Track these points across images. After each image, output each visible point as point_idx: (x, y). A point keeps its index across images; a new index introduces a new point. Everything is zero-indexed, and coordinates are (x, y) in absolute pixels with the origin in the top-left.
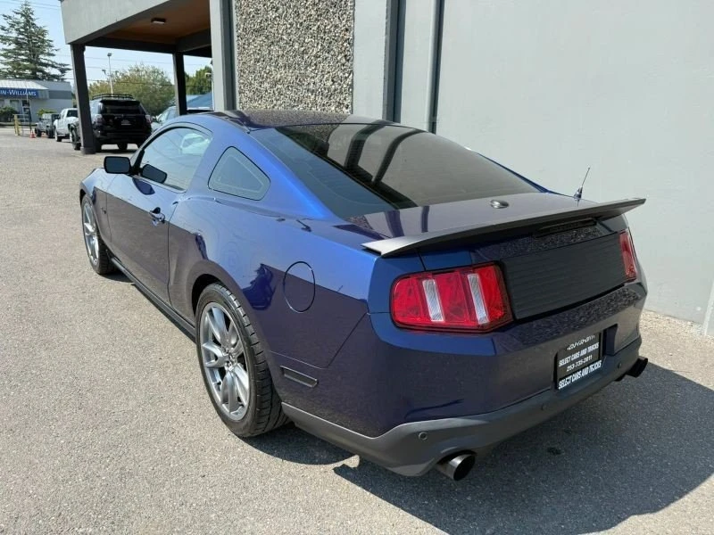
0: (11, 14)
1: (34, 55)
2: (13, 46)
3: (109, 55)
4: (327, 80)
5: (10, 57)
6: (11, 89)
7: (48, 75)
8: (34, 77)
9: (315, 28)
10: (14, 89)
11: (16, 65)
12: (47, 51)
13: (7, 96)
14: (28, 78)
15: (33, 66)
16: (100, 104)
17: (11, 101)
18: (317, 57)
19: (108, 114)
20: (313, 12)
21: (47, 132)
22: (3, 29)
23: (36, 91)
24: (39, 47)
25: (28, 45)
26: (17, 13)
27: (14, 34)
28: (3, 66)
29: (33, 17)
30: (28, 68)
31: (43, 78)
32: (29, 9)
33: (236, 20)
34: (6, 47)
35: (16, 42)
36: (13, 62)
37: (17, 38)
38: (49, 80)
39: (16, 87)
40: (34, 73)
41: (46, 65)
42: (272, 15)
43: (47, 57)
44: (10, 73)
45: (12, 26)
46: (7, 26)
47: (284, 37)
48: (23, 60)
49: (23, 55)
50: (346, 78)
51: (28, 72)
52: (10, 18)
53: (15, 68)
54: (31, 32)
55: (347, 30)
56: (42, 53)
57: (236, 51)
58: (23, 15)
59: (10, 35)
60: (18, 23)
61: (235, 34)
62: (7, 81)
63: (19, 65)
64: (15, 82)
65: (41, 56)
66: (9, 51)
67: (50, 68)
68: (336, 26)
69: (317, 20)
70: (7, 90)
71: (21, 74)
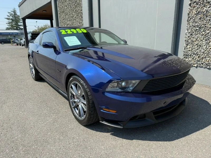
0: (10, 12)
1: (17, 23)
2: (11, 21)
3: (36, 22)
4: (78, 23)
5: (10, 24)
6: (10, 33)
7: (21, 28)
8: (17, 29)
9: (75, 10)
10: (11, 33)
11: (12, 26)
12: (20, 22)
13: (9, 35)
14: (15, 29)
15: (17, 26)
16: (31, 35)
17: (10, 36)
18: (76, 17)
19: (33, 37)
20: (74, 6)
21: (20, 44)
22: (8, 16)
23: (17, 33)
24: (18, 20)
25: (15, 20)
26: (12, 12)
27: (11, 17)
28: (8, 27)
29: (16, 12)
30: (15, 27)
31: (19, 29)
32: (15, 10)
33: (58, 9)
34: (9, 21)
35: (12, 19)
36: (11, 25)
37: (12, 18)
38: (21, 30)
39: (12, 32)
40: (17, 28)
41: (20, 26)
42: (66, 8)
43: (20, 23)
44: (10, 28)
45: (11, 15)
46: (9, 15)
47: (69, 13)
48: (14, 25)
49: (14, 23)
50: (82, 22)
51: (15, 28)
52: (10, 13)
53: (12, 27)
54: (16, 17)
55: (81, 10)
56: (19, 22)
57: (59, 17)
58: (13, 12)
59: (10, 18)
60: (12, 14)
61: (58, 13)
62: (9, 31)
63: (13, 26)
64: (11, 31)
65: (19, 23)
66: (10, 22)
67: (21, 26)
68: (79, 10)
69: (75, 8)
70: (9, 33)
71: (13, 28)
